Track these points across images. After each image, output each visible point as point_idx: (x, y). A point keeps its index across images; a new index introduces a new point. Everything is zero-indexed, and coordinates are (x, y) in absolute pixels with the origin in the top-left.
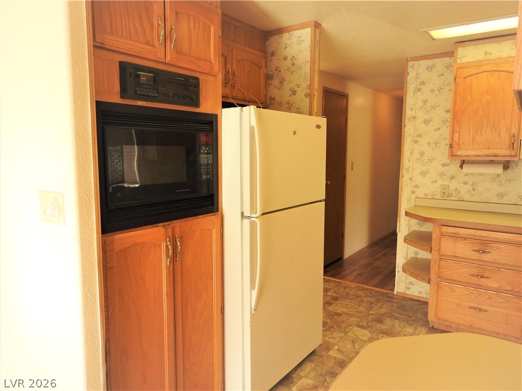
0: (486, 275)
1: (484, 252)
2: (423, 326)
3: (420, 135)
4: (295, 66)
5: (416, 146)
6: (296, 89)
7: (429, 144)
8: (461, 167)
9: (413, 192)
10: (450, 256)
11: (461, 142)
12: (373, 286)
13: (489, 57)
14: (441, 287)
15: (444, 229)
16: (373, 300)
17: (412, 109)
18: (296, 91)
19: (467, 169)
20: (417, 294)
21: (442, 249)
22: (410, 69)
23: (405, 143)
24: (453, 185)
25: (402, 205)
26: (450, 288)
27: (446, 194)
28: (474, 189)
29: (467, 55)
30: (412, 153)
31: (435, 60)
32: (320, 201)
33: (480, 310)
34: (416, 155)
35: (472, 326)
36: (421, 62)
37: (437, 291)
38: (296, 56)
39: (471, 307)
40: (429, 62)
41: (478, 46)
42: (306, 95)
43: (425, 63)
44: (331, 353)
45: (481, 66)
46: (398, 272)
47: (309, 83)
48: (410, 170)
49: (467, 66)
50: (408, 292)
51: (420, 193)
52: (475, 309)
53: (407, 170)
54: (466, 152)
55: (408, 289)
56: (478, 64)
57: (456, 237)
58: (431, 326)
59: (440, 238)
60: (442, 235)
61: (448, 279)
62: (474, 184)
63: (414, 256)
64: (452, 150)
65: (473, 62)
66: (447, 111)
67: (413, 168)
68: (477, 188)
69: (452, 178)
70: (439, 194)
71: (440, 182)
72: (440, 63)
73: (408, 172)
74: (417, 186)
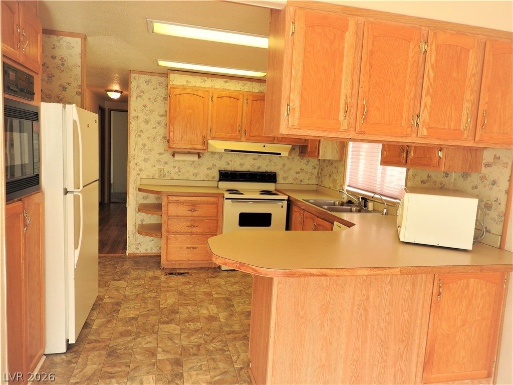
0: (196, 225)
1: (195, 211)
2: (157, 269)
3: (142, 130)
4: (64, 66)
5: (139, 139)
6: (66, 86)
7: (149, 138)
8: (173, 156)
9: (138, 174)
10: (174, 216)
11: (174, 139)
12: (107, 253)
13: (189, 85)
14: (169, 239)
15: (170, 198)
16: (113, 262)
17: (135, 111)
18: (66, 88)
19: (177, 157)
20: (144, 251)
21: (169, 212)
22: (132, 79)
23: (131, 136)
24: (167, 168)
25: (130, 185)
26: (175, 238)
27: (162, 175)
28: (179, 171)
29: (177, 80)
30: (136, 144)
31: (151, 77)
32: (96, 181)
33: (193, 248)
34: (140, 146)
35: (189, 260)
36: (141, 76)
37: (167, 242)
38: (65, 58)
39: (188, 248)
40: (147, 77)
41: (183, 75)
42: (78, 93)
43: (143, 77)
44: (105, 301)
45: (185, 89)
46: (129, 237)
47: (80, 84)
48: (136, 157)
49: (176, 87)
50: (137, 251)
51: (144, 175)
52: (190, 248)
53: (133, 157)
54: (178, 145)
55: (137, 249)
56: (183, 87)
57: (178, 203)
58: (162, 268)
59: (168, 205)
60: (169, 203)
61: (174, 232)
62: (179, 167)
63: (141, 223)
64: (169, 144)
65: (180, 85)
66: (161, 116)
67: (137, 156)
68: (181, 170)
69: (166, 163)
70: (157, 175)
71: (158, 166)
72: (155, 80)
73: (134, 159)
74: (141, 170)
